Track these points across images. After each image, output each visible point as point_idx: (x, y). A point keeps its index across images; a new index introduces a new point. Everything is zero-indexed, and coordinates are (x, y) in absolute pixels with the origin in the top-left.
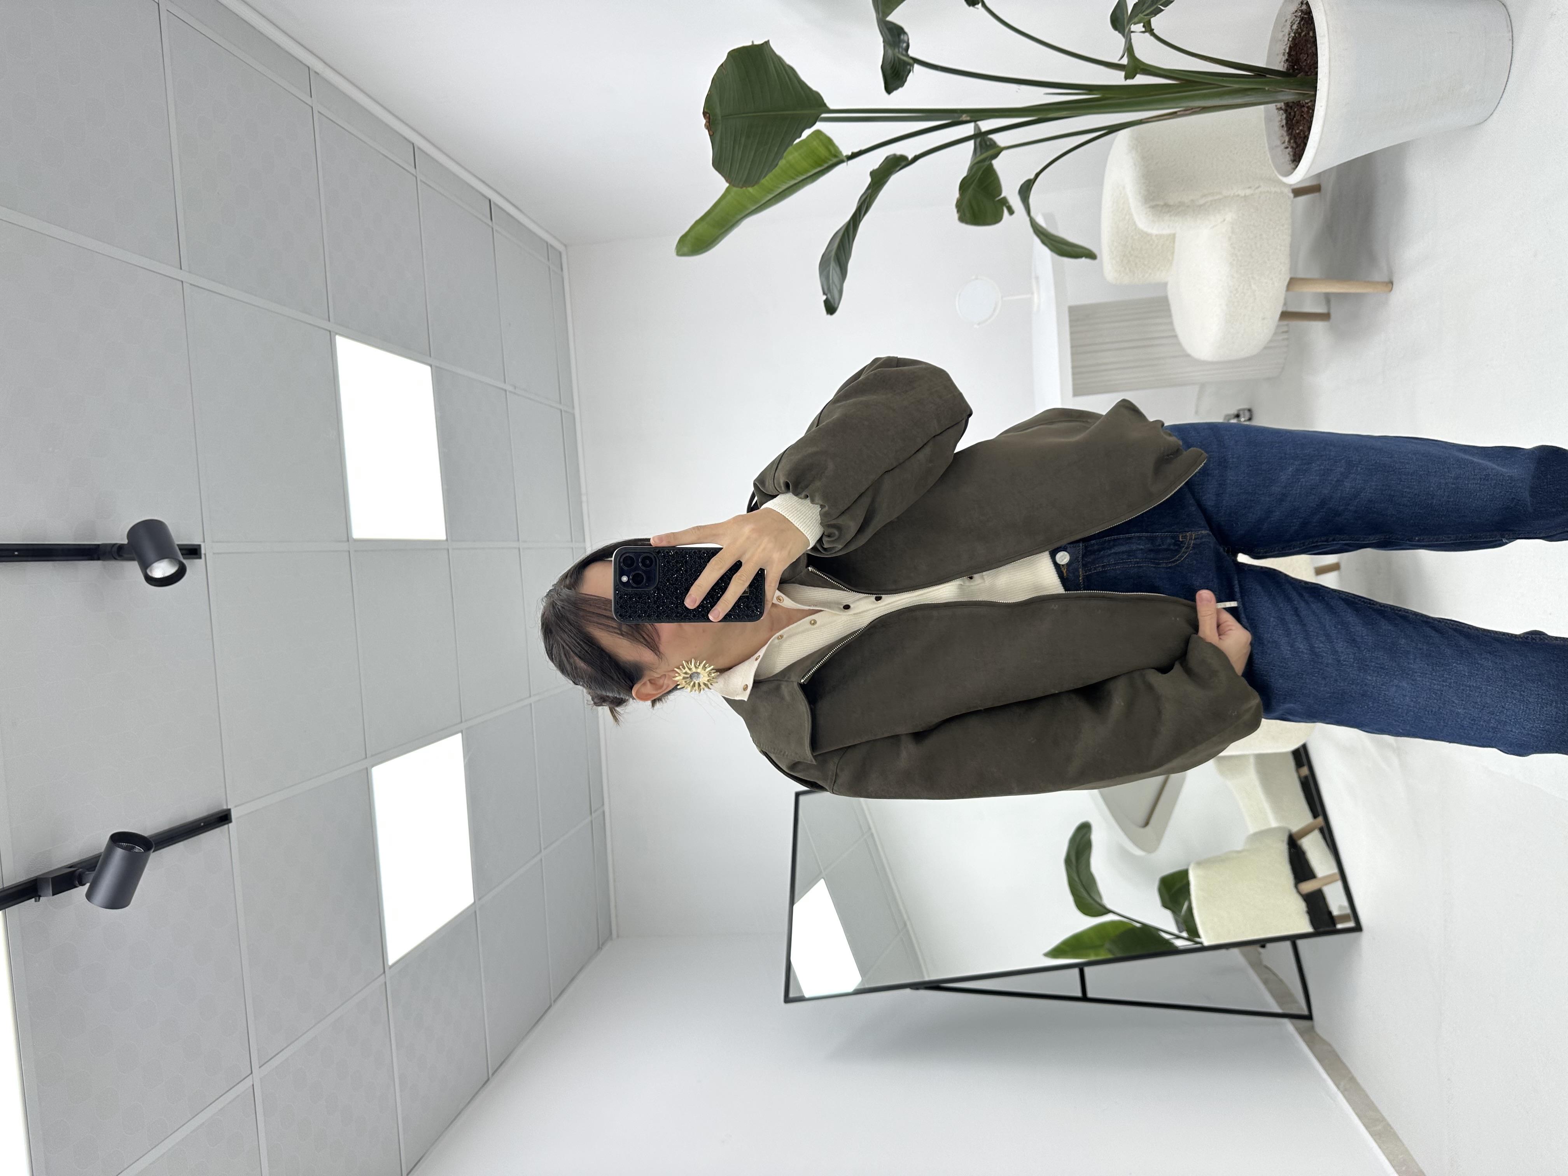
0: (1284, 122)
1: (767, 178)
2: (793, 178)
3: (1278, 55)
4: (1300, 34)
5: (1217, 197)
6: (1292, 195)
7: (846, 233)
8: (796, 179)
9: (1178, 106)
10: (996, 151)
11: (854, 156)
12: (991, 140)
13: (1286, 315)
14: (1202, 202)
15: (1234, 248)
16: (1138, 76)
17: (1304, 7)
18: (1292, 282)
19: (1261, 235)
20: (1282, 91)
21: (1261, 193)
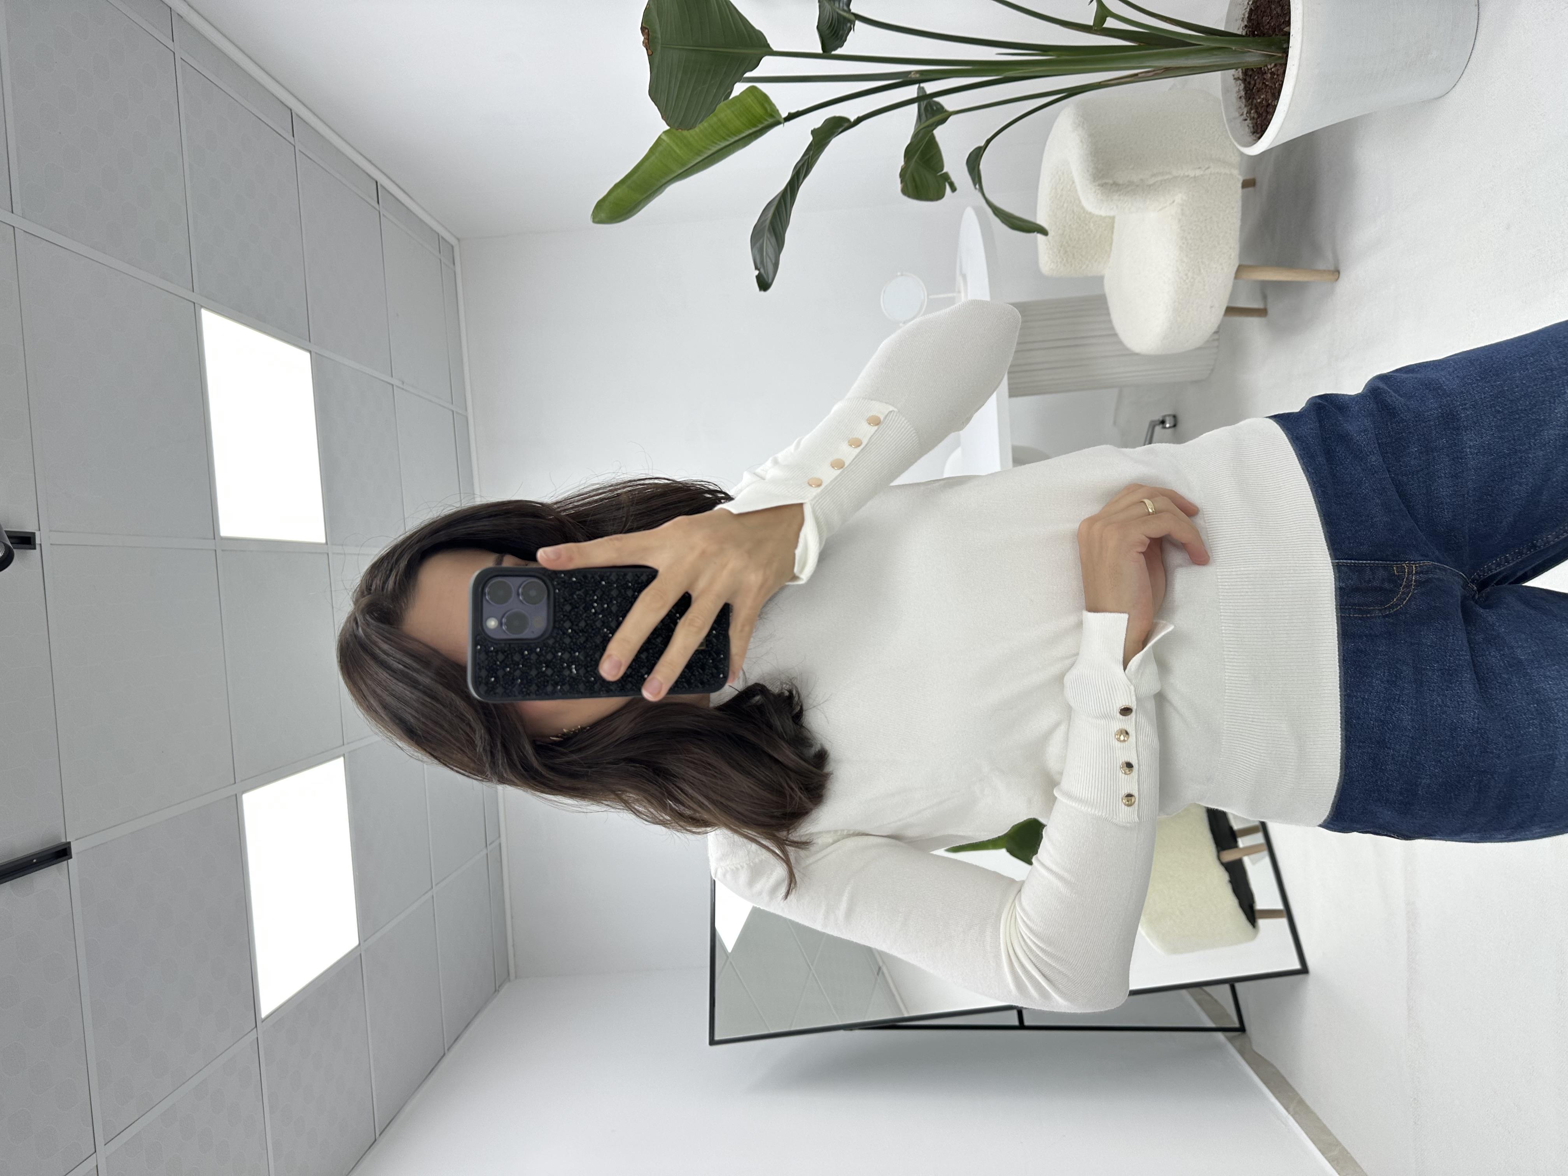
0: (1243, 93)
1: (702, 125)
2: (725, 139)
3: (1237, 18)
5: (1166, 177)
7: (782, 200)
8: (728, 140)
9: (1143, 65)
10: (942, 116)
11: (791, 117)
12: (938, 104)
13: (1230, 310)
14: (1151, 181)
15: (1184, 231)
16: (1100, 37)
18: (1240, 269)
19: (1211, 218)
20: (1249, 51)
21: (1211, 174)
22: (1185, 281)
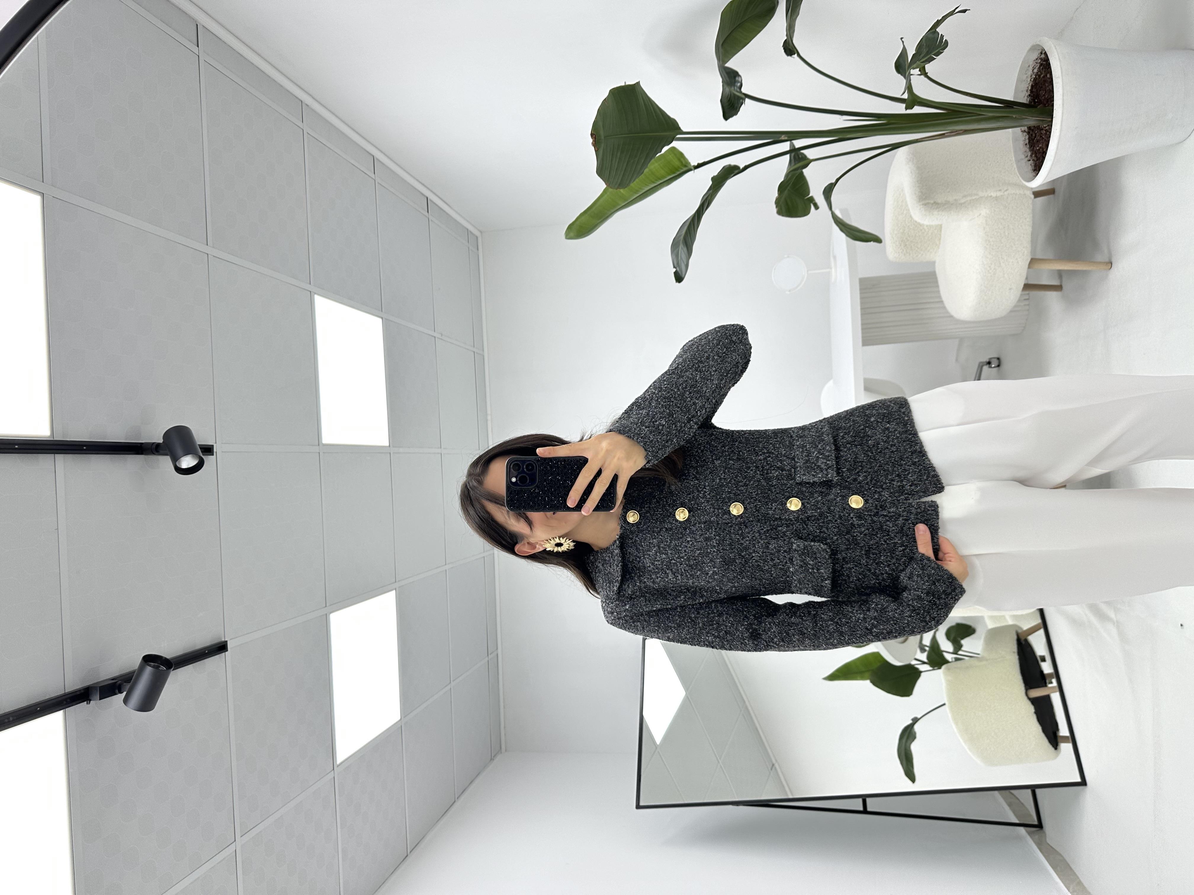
0: (1027, 141)
1: (635, 182)
2: (654, 182)
3: (1022, 91)
4: (1039, 76)
5: (974, 198)
6: (1033, 196)
7: (692, 222)
8: (656, 183)
9: (947, 129)
10: (806, 162)
11: (700, 166)
12: (803, 154)
13: (1027, 287)
14: (963, 201)
15: (988, 236)
16: (916, 107)
17: (1043, 56)
18: (1033, 261)
19: (1008, 226)
20: (1026, 118)
21: (1008, 194)
22: (988, 271)
